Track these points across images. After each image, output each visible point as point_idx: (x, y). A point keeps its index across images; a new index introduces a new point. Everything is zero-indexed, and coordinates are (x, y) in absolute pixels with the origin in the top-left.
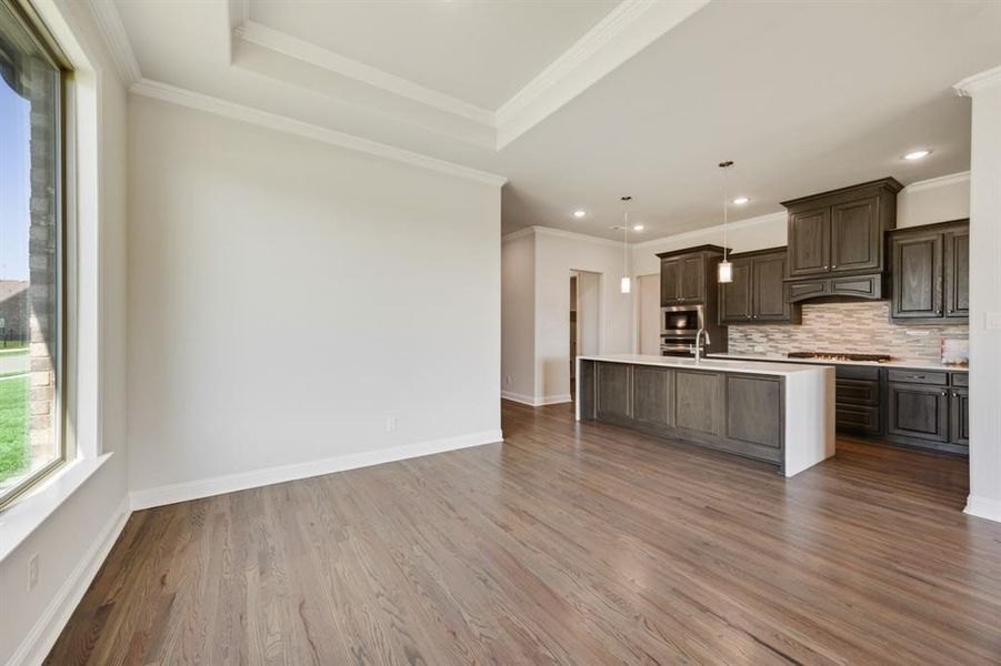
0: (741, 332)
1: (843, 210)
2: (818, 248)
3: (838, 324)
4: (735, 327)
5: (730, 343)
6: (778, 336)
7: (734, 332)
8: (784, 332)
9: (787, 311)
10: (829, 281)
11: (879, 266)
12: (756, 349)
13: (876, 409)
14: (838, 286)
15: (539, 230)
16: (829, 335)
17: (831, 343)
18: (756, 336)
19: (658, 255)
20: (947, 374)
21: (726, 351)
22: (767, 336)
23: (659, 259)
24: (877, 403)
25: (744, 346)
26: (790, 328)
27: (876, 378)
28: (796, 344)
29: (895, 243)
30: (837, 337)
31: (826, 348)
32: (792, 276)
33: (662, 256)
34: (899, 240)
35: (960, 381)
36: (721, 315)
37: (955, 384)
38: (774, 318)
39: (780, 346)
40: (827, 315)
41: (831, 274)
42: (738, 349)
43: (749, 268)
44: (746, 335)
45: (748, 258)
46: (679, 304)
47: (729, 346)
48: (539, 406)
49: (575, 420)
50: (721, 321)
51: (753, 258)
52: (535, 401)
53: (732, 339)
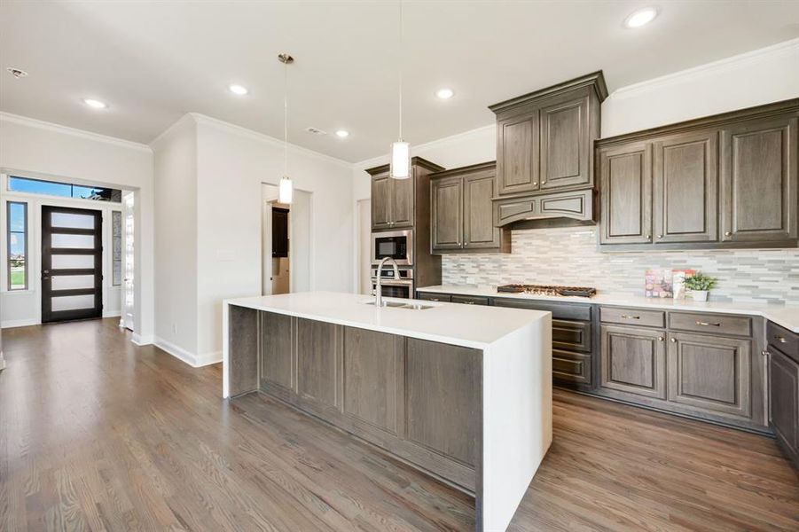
0: (454, 262)
1: (551, 114)
2: (527, 163)
3: (545, 253)
4: (448, 256)
5: (444, 274)
6: (489, 266)
7: (448, 261)
8: (494, 262)
9: (496, 236)
10: (538, 199)
11: (588, 183)
13: (589, 356)
14: (548, 206)
16: (536, 265)
17: (538, 274)
18: (468, 266)
19: (368, 171)
20: (664, 314)
21: (439, 283)
22: (478, 267)
23: (370, 176)
24: (589, 350)
25: (457, 278)
26: (501, 257)
27: (588, 318)
28: (506, 276)
29: (603, 155)
30: (544, 266)
31: (534, 280)
32: (501, 195)
33: (371, 171)
34: (608, 152)
35: (678, 322)
36: (434, 243)
37: (673, 326)
38: (483, 245)
39: (490, 277)
40: (535, 242)
41: (540, 191)
42: (452, 281)
43: (460, 187)
44: (459, 266)
45: (458, 177)
46: (389, 229)
47: (443, 279)
48: (204, 368)
49: (221, 399)
50: (433, 250)
51: (464, 176)
52: (198, 358)
53: (446, 270)
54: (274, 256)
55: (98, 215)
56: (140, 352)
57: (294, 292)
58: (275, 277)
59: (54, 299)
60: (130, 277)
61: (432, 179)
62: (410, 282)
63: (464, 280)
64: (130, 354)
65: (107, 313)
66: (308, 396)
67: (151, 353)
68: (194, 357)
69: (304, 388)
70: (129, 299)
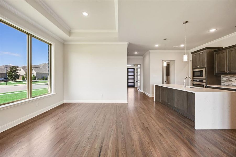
0: (227, 78)
4: (224, 76)
7: (224, 78)
12: (233, 84)
15: (151, 51)
18: (233, 79)
19: (191, 53)
21: (220, 85)
23: (192, 54)
25: (228, 83)
33: (192, 53)
36: (216, 71)
42: (226, 84)
43: (226, 53)
44: (229, 79)
45: (226, 50)
46: (198, 68)
47: (222, 83)
48: (151, 97)
49: (154, 101)
50: (215, 74)
51: (228, 49)
52: (150, 95)
53: (223, 80)
54: (166, 76)
55: (134, 69)
56: (141, 93)
57: (171, 84)
58: (167, 81)
59: (129, 83)
60: (139, 80)
61: (215, 52)
62: (205, 83)
63: (231, 84)
64: (139, 93)
65: (135, 87)
66: (169, 103)
67: (142, 93)
68: (149, 95)
69: (168, 102)
70: (139, 84)
